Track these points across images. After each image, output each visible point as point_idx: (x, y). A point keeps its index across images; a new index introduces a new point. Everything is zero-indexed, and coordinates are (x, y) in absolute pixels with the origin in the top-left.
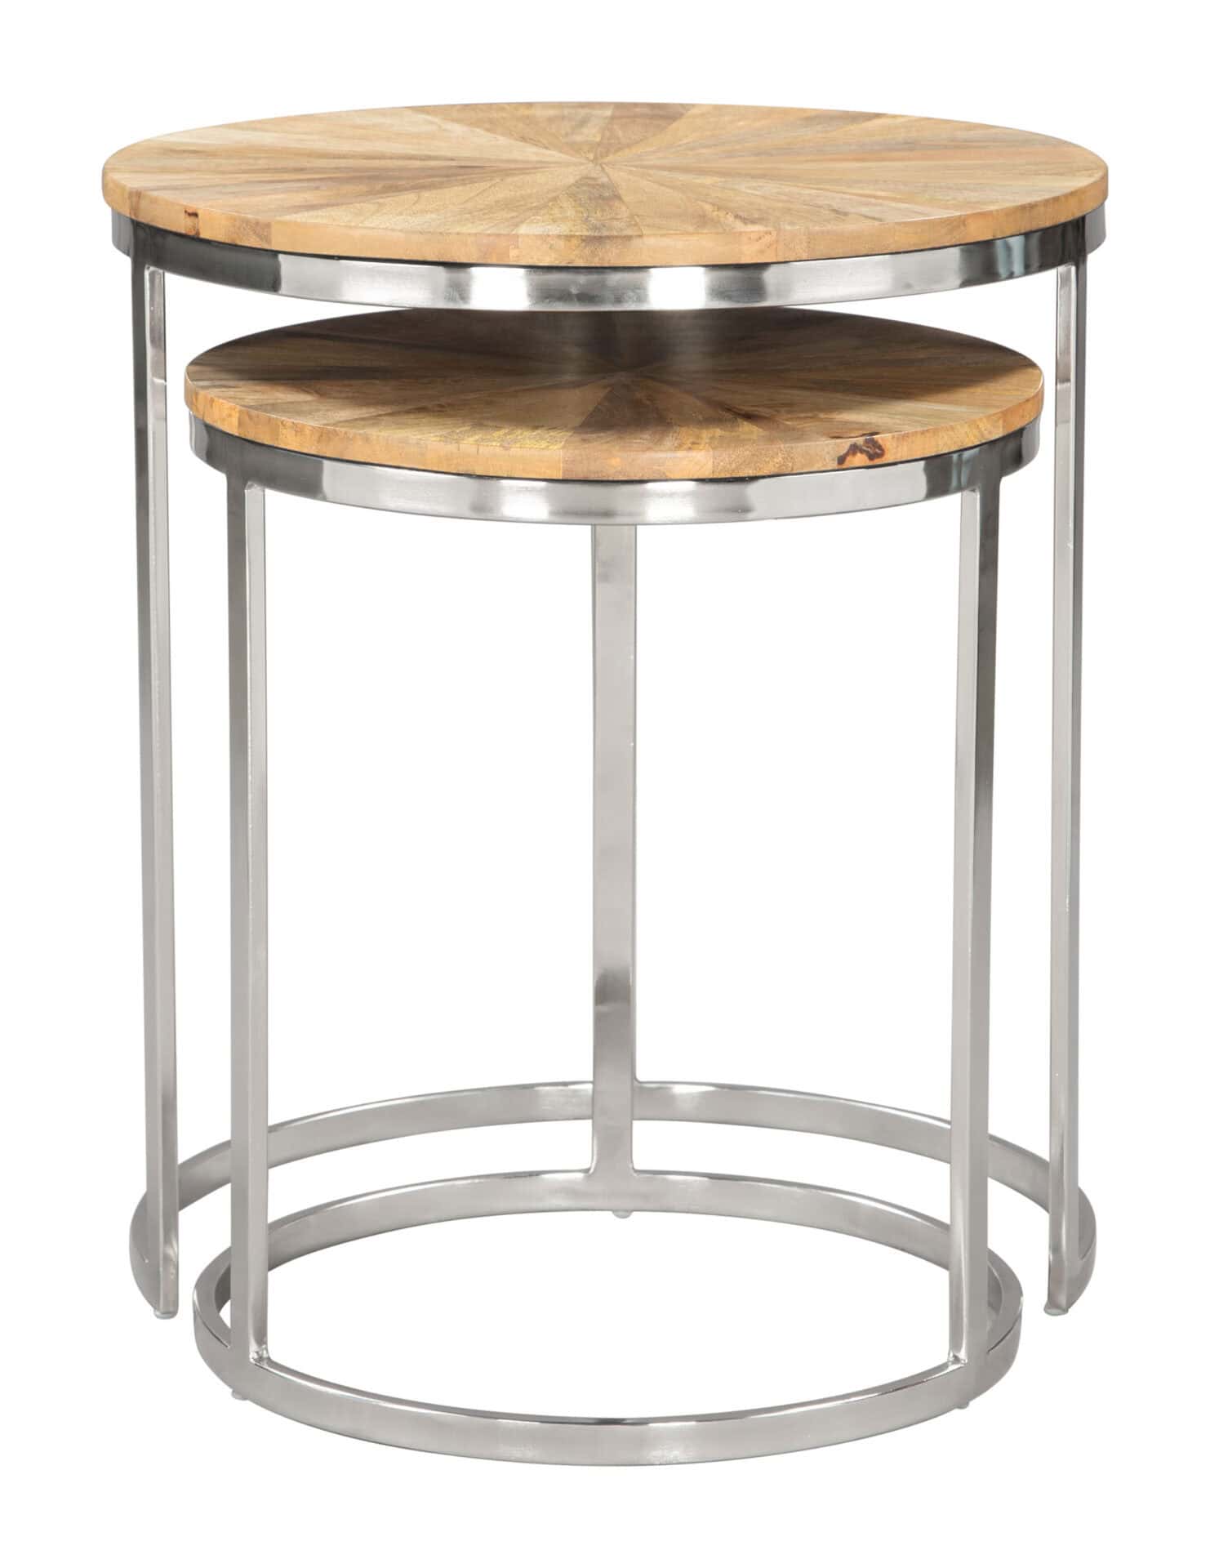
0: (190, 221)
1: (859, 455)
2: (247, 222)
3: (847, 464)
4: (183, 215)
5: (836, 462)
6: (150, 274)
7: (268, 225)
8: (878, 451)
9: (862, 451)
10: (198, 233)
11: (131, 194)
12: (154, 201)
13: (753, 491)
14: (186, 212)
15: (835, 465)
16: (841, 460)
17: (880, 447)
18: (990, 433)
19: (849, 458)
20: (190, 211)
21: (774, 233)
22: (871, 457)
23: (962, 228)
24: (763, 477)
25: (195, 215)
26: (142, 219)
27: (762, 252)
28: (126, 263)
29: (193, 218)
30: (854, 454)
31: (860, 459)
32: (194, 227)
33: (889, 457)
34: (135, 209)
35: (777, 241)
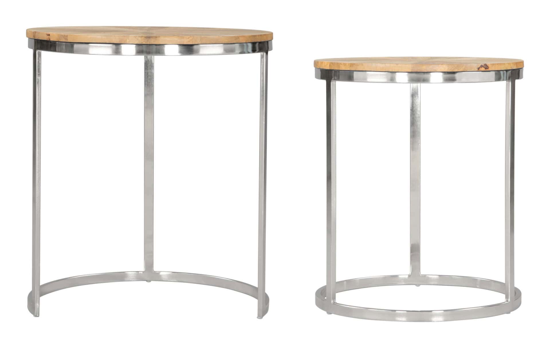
0: (48, 37)
1: (483, 68)
2: (62, 35)
3: (480, 70)
4: (46, 36)
5: (477, 69)
6: (38, 52)
7: (67, 36)
8: (487, 67)
9: (483, 67)
10: (50, 39)
11: (33, 32)
12: (39, 33)
13: (457, 75)
14: (47, 35)
15: (477, 70)
16: (479, 69)
17: (488, 66)
18: (513, 67)
19: (480, 68)
20: (48, 34)
21: (192, 37)
22: (486, 69)
23: (238, 39)
24: (458, 72)
25: (49, 35)
26: (36, 38)
27: (189, 41)
28: (31, 51)
29: (49, 36)
30: (482, 67)
31: (483, 69)
32: (49, 38)
33: (490, 69)
34: (34, 36)
35: (193, 39)
